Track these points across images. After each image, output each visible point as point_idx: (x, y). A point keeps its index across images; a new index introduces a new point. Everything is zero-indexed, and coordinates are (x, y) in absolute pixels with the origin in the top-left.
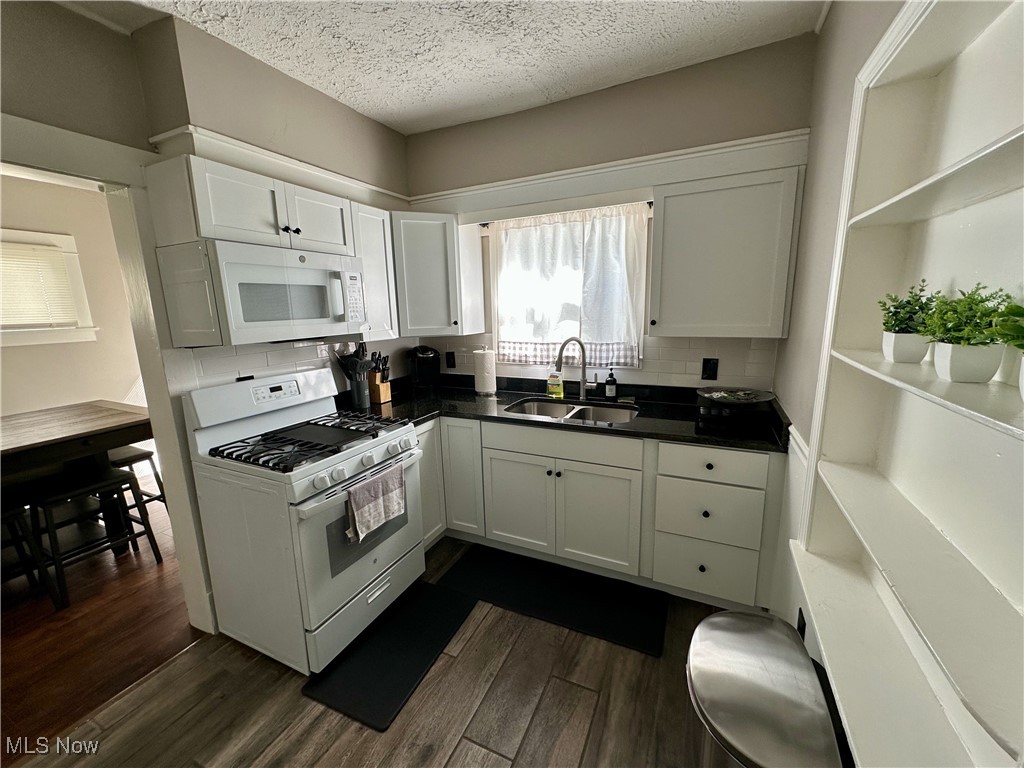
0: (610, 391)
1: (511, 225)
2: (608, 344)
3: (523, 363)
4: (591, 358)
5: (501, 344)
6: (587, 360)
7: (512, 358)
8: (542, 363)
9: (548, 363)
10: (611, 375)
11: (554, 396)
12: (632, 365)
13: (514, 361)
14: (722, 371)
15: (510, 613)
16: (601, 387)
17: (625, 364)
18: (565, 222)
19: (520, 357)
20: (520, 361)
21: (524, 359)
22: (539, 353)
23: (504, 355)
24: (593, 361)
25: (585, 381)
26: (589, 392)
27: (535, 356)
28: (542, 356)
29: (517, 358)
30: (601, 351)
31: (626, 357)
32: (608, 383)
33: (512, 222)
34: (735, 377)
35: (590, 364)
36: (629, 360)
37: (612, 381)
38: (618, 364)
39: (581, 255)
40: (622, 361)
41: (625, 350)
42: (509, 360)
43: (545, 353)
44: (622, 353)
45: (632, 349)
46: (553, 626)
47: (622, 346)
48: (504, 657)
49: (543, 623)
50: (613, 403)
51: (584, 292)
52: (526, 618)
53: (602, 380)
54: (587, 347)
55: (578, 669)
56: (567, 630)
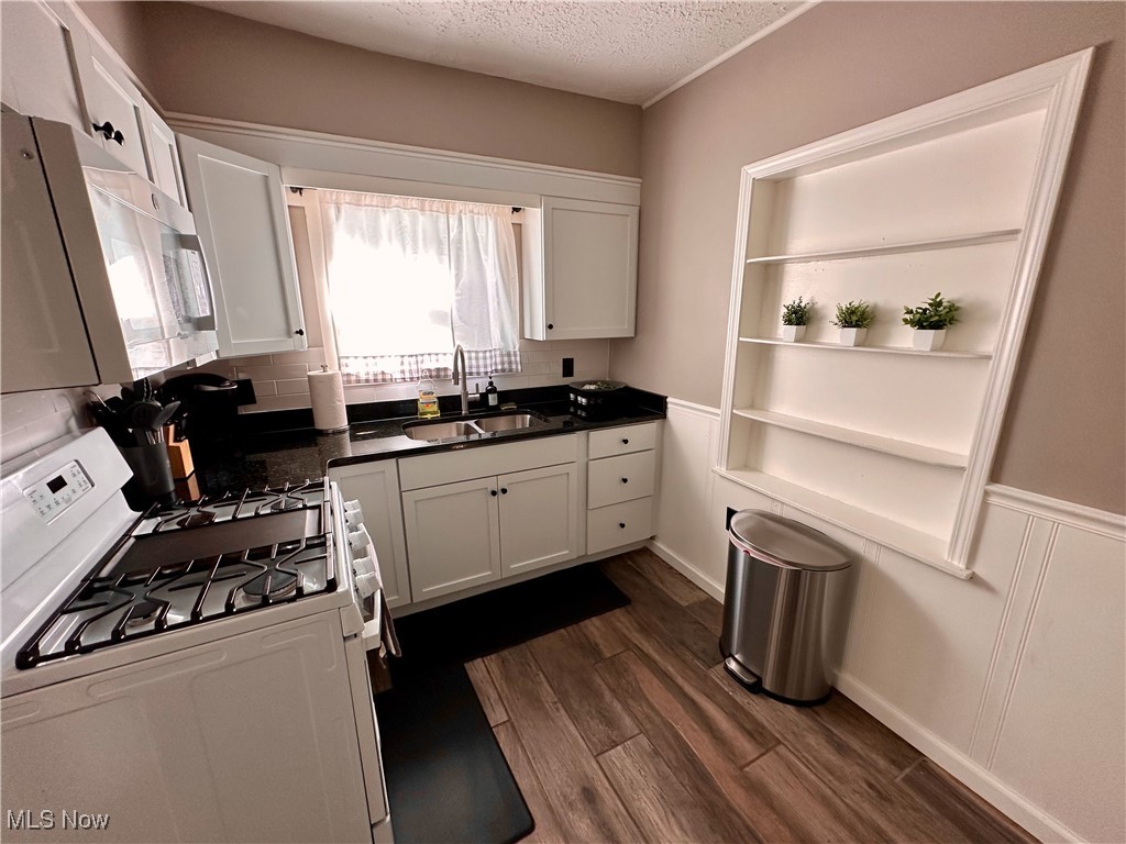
0: (492, 400)
1: (348, 199)
2: (490, 351)
3: (382, 381)
4: (471, 367)
5: (343, 361)
6: (467, 370)
7: (363, 377)
8: (412, 379)
9: (418, 378)
10: (491, 383)
11: (429, 416)
12: (511, 370)
13: (367, 381)
14: (577, 368)
15: (505, 653)
16: (484, 396)
17: (503, 370)
18: (423, 210)
19: (375, 375)
20: (375, 380)
21: (380, 377)
22: (406, 368)
23: (348, 375)
24: (474, 370)
25: (467, 394)
26: (472, 404)
27: (403, 372)
28: (410, 371)
29: (371, 377)
30: (477, 358)
31: (503, 363)
32: (488, 392)
33: (346, 196)
34: (588, 373)
35: (471, 374)
36: (506, 366)
37: (492, 390)
38: (496, 371)
39: (446, 252)
40: (499, 367)
41: (502, 355)
42: (358, 381)
43: (414, 367)
44: (498, 359)
45: (509, 355)
46: (550, 635)
47: (498, 353)
48: (546, 684)
49: (540, 638)
50: (495, 412)
51: (457, 295)
52: (523, 646)
53: (482, 390)
54: (466, 355)
55: (601, 647)
56: (562, 631)
